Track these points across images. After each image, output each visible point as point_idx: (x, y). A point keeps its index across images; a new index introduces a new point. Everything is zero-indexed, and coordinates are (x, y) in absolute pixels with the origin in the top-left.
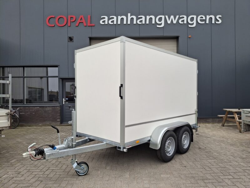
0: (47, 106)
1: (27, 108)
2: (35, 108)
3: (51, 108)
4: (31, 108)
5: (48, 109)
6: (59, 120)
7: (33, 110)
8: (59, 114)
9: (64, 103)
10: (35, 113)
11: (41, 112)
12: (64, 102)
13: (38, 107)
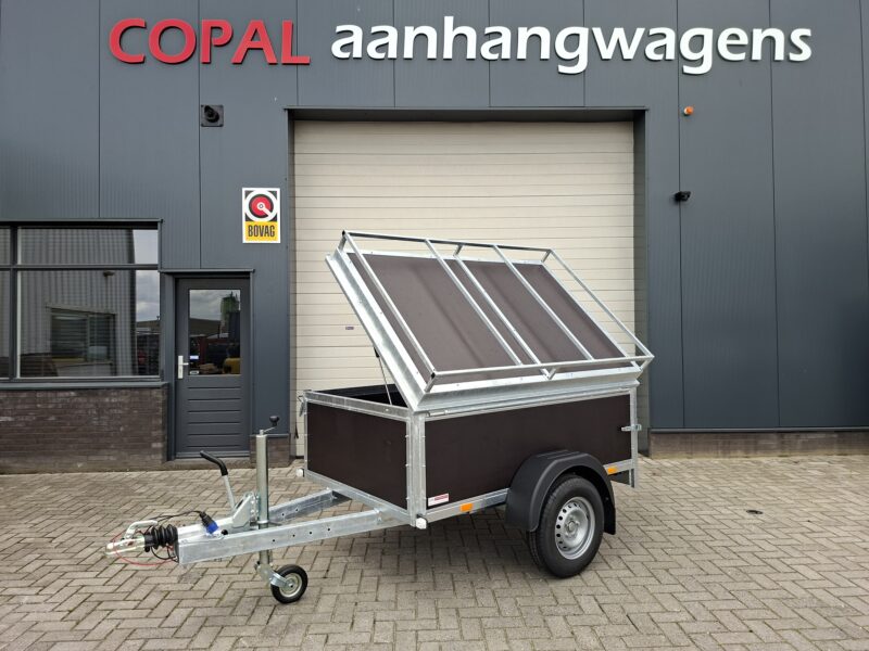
1: (24, 395)
2: (61, 394)
4: (39, 395)
5: (114, 400)
6: (159, 445)
7: (50, 406)
10: (59, 418)
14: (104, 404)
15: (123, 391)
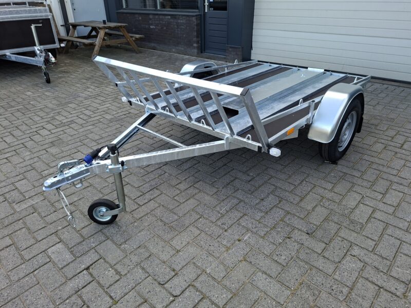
0: (180, 15)
1: (157, 17)
2: (167, 17)
3: (185, 19)
4: (161, 17)
5: (181, 21)
6: (195, 45)
7: (164, 23)
8: (196, 33)
9: (206, 11)
10: (167, 28)
11: (172, 26)
12: (206, 6)
13: (169, 17)
14: (178, 23)
15: (184, 17)
